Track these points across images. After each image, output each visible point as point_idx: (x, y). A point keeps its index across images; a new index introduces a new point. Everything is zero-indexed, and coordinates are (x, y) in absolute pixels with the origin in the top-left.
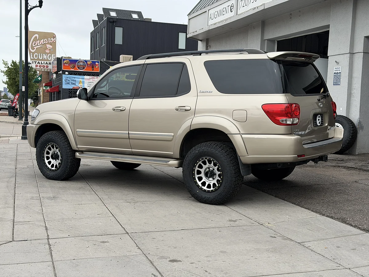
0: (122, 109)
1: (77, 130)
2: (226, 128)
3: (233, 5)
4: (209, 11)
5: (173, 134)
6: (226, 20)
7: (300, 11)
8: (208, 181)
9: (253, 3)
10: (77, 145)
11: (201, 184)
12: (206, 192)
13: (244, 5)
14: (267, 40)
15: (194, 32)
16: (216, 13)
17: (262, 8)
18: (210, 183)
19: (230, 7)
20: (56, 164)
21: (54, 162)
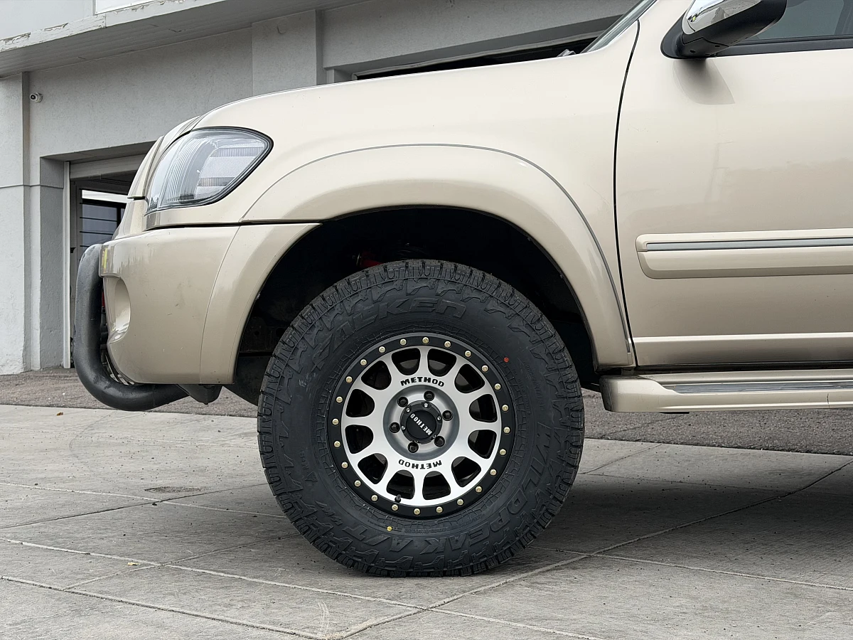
14: (336, 69)
20: (433, 469)
21: (406, 460)
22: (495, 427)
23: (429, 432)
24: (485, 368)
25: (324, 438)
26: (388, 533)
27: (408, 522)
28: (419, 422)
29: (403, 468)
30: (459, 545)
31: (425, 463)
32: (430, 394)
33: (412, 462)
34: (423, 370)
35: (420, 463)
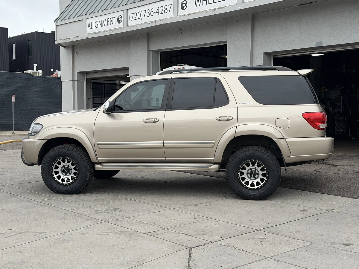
0: (155, 120)
1: (98, 143)
2: (272, 134)
3: (120, 17)
4: (87, 20)
5: (214, 141)
6: (113, 30)
7: (191, 27)
8: (251, 180)
9: (147, 17)
10: (97, 157)
11: (245, 183)
12: (252, 190)
13: (137, 18)
14: (153, 51)
15: (65, 39)
16: (97, 23)
17: (162, 23)
18: (253, 182)
19: (116, 18)
20: (68, 178)
23: (67, 172)
24: (74, 162)
26: (60, 187)
27: (63, 186)
28: (65, 171)
32: (68, 166)
33: (65, 177)
34: (66, 162)
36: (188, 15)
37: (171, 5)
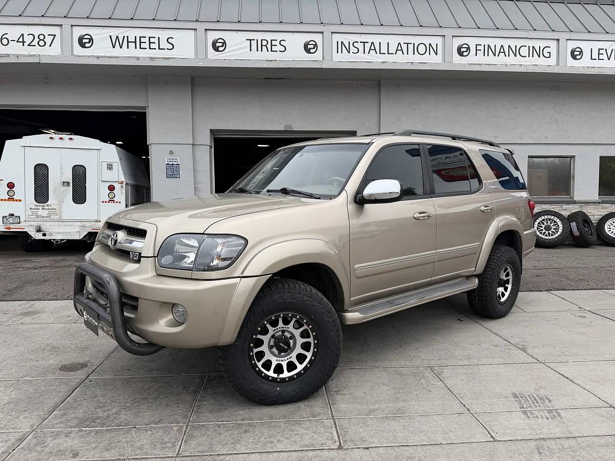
1: (356, 266)
7: (70, 79)
10: (350, 298)
20: (289, 360)
21: (279, 359)
22: (311, 340)
23: (286, 348)
24: (305, 321)
25: (248, 361)
26: (278, 391)
27: (284, 384)
28: (282, 345)
29: (278, 362)
30: (305, 389)
31: (286, 358)
32: (283, 332)
33: (281, 359)
34: (281, 324)
35: (284, 359)
36: (98, 57)
37: (55, 36)
